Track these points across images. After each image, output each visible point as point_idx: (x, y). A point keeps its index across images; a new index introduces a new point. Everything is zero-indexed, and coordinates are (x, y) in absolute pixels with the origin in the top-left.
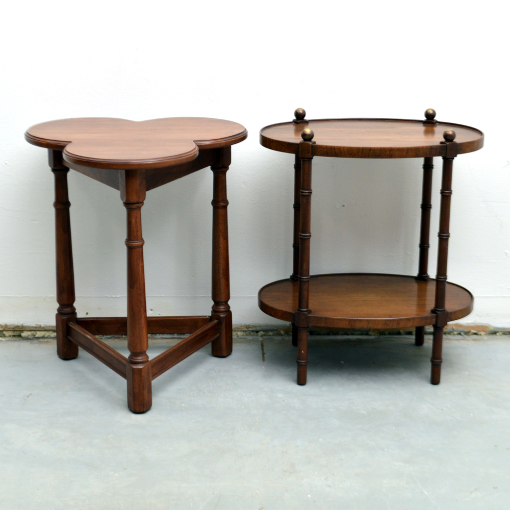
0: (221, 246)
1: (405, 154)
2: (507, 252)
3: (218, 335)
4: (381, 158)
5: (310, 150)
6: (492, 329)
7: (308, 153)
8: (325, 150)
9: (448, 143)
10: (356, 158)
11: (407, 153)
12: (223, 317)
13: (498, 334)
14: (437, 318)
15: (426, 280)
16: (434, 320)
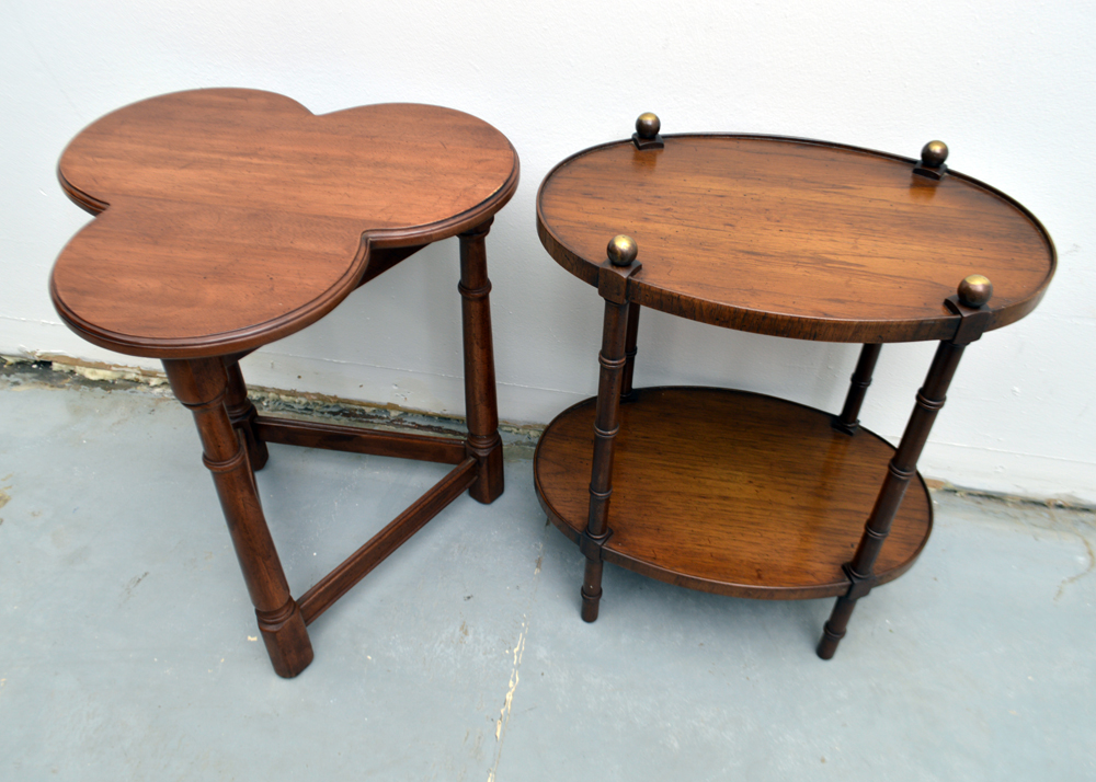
0: (476, 358)
1: (850, 333)
2: (1017, 389)
3: (476, 478)
4: (788, 336)
5: (623, 289)
6: (950, 487)
7: (618, 294)
8: (657, 297)
9: (966, 314)
10: (728, 327)
11: (855, 333)
12: (484, 457)
13: (958, 494)
14: (851, 588)
15: (851, 434)
16: (844, 590)
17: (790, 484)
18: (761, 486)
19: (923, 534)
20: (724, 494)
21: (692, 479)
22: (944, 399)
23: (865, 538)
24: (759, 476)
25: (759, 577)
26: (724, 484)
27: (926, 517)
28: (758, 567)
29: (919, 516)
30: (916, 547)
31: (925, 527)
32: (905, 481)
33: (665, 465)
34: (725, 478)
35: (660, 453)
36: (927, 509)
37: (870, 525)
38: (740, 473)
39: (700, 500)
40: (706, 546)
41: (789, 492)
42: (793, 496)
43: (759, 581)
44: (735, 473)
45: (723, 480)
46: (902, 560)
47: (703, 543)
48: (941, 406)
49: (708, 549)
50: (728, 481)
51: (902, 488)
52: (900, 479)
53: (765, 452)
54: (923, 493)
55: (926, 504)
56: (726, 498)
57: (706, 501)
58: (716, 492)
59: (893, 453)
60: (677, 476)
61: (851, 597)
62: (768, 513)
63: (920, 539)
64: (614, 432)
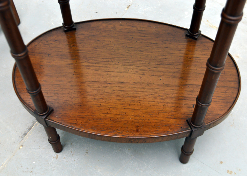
14: (191, 133)
15: (196, 39)
16: (188, 134)
17: (159, 71)
18: (143, 74)
19: (235, 96)
20: (121, 81)
21: (103, 73)
22: (242, 15)
23: (197, 106)
24: (142, 68)
25: (137, 131)
26: (121, 74)
27: (237, 85)
28: (137, 124)
29: (232, 85)
30: (231, 104)
31: (236, 92)
32: (218, 74)
33: (89, 66)
34: (122, 70)
35: (86, 59)
36: (237, 80)
37: (199, 99)
38: (131, 67)
39: (106, 85)
40: (108, 113)
41: (158, 76)
42: (161, 78)
43: (137, 134)
44: (129, 67)
45: (121, 72)
46: (223, 113)
47: (106, 112)
48: (239, 20)
49: (108, 116)
50: (123, 72)
51: (216, 78)
52: (214, 73)
53: (146, 53)
54: (235, 71)
55: (237, 77)
56: (121, 83)
57: (110, 85)
58: (117, 80)
59: (212, 45)
60: (95, 72)
61: (193, 137)
62: (145, 90)
63: (233, 99)
64: (22, 54)
